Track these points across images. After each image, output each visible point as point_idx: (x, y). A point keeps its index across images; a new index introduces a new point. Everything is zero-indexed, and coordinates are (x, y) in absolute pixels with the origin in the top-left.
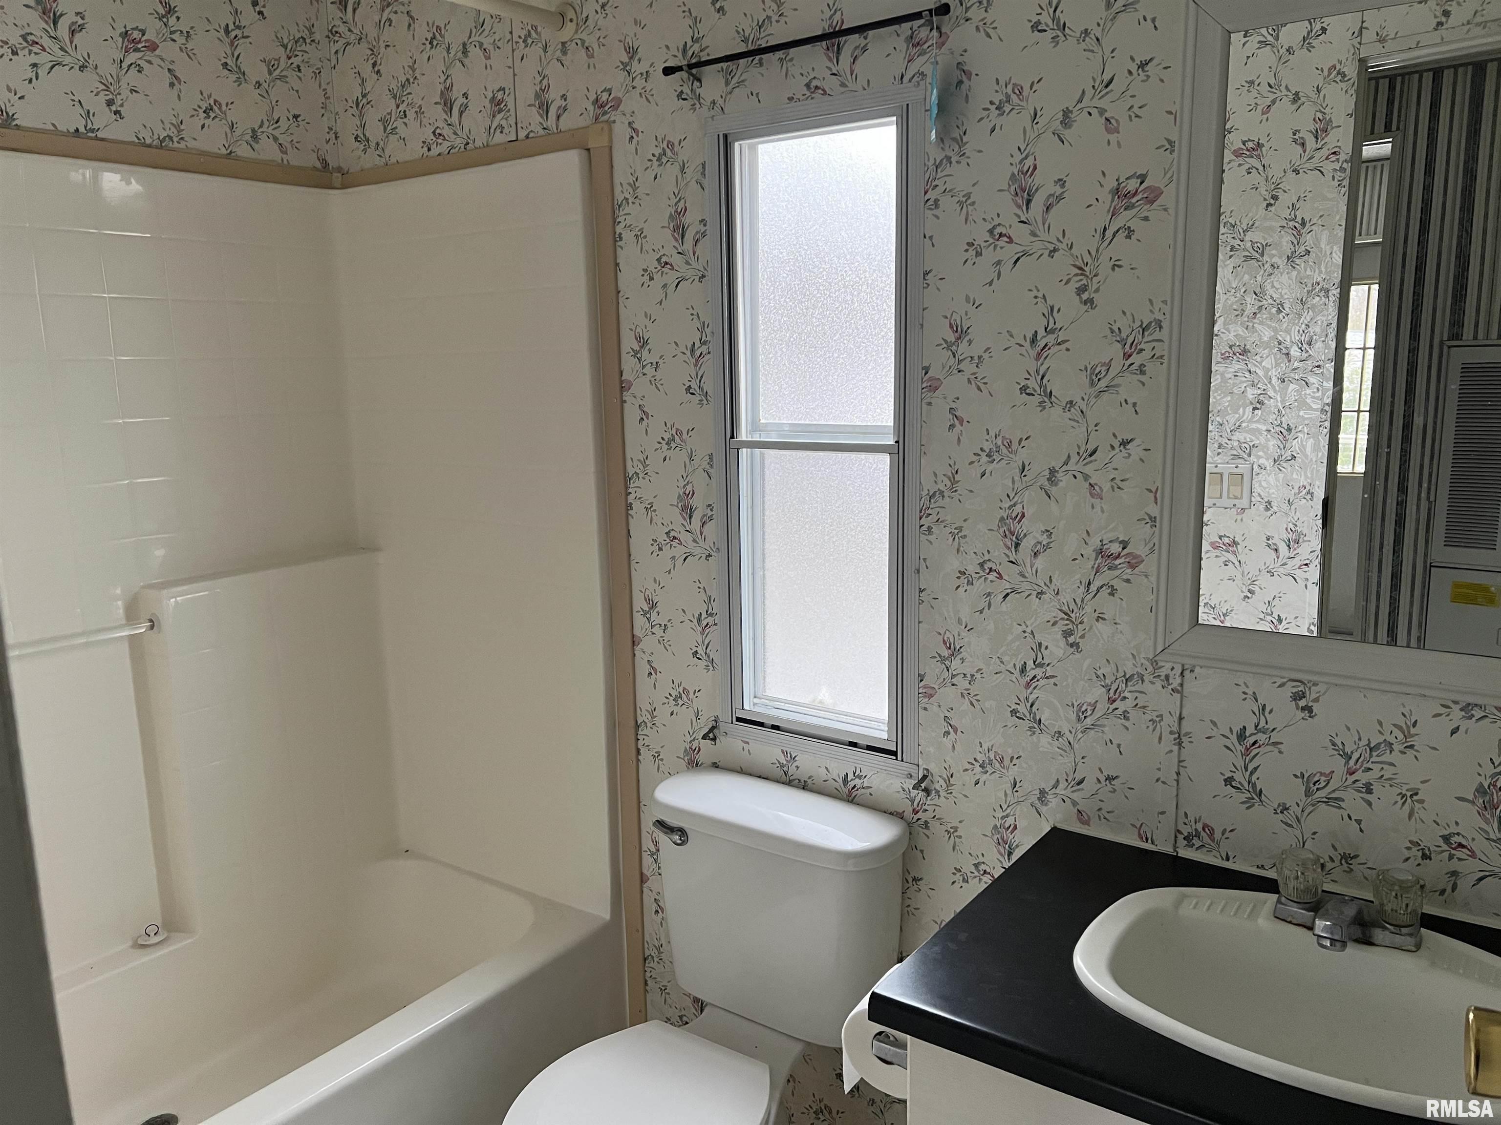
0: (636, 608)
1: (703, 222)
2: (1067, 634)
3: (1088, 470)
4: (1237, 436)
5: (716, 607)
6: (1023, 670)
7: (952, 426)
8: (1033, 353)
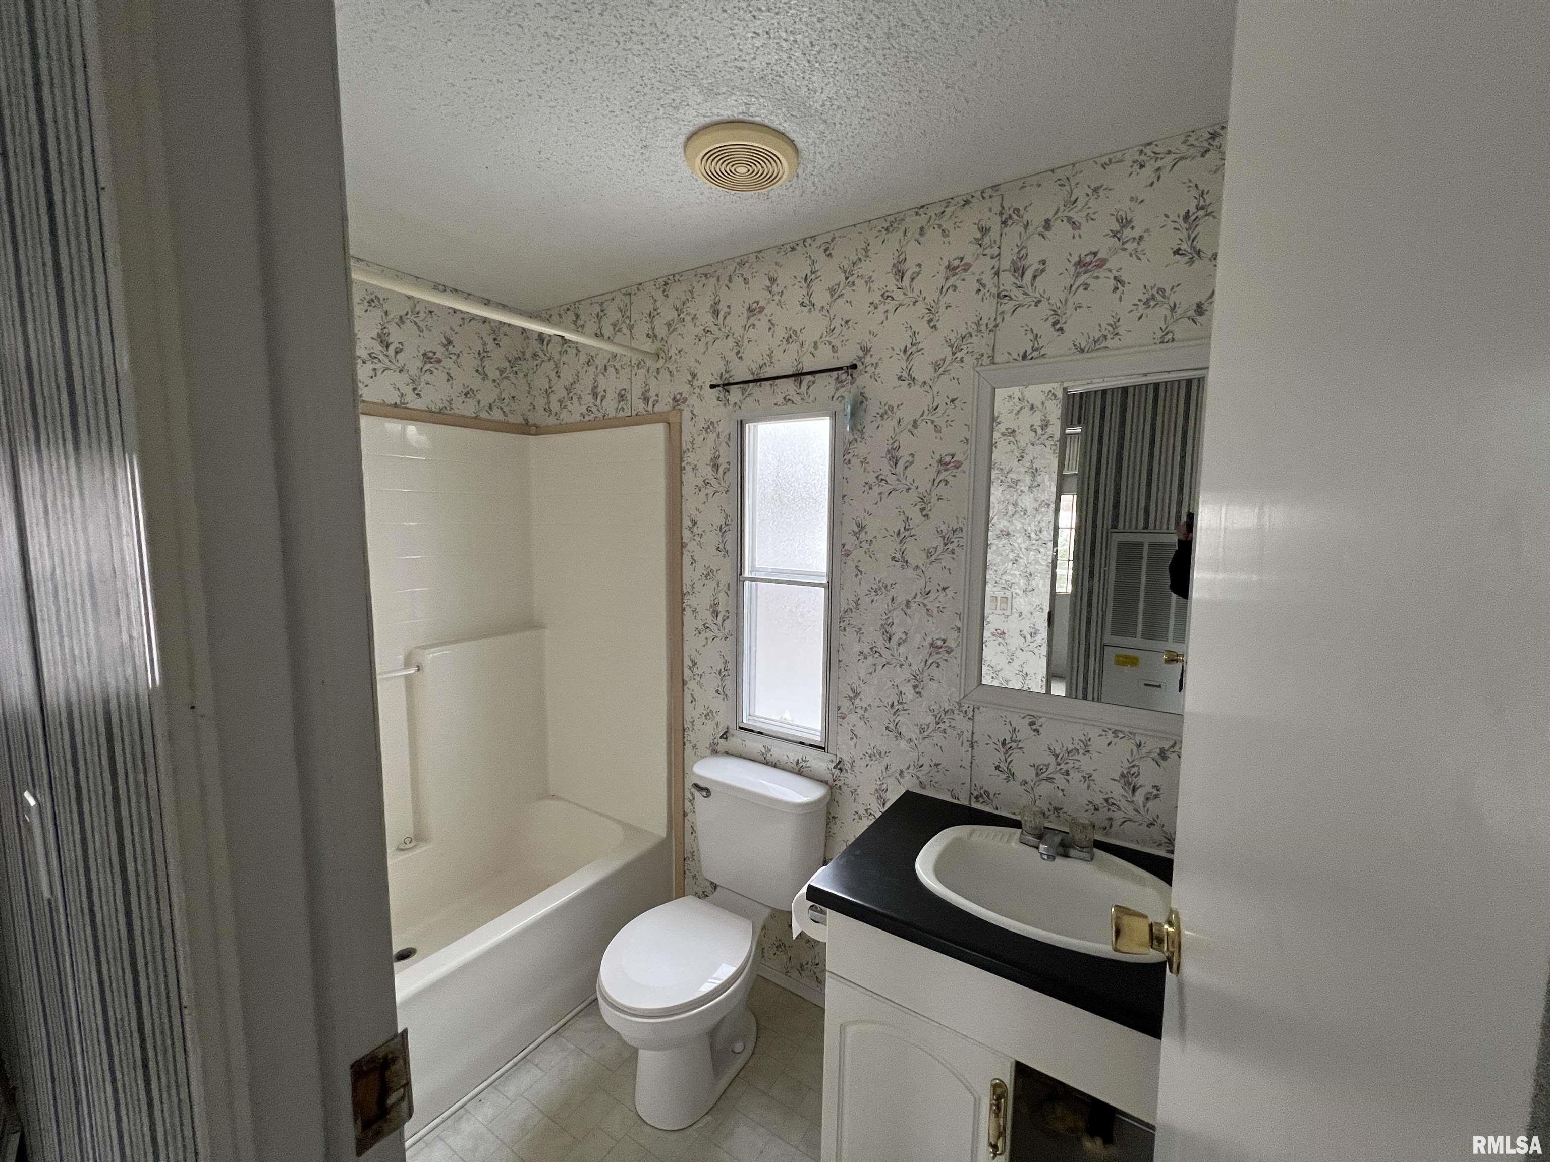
0: (685, 665)
1: (728, 463)
2: (915, 687)
3: (926, 601)
4: (1004, 577)
5: (729, 666)
6: (892, 706)
7: (857, 575)
8: (898, 540)
